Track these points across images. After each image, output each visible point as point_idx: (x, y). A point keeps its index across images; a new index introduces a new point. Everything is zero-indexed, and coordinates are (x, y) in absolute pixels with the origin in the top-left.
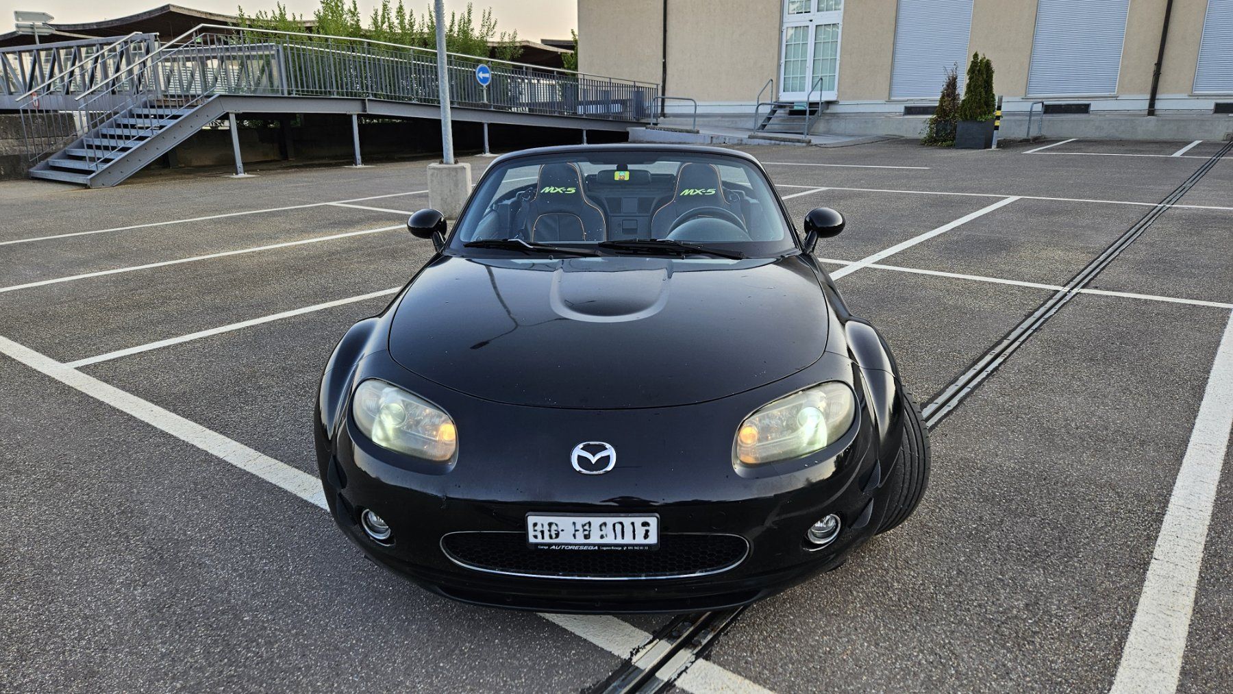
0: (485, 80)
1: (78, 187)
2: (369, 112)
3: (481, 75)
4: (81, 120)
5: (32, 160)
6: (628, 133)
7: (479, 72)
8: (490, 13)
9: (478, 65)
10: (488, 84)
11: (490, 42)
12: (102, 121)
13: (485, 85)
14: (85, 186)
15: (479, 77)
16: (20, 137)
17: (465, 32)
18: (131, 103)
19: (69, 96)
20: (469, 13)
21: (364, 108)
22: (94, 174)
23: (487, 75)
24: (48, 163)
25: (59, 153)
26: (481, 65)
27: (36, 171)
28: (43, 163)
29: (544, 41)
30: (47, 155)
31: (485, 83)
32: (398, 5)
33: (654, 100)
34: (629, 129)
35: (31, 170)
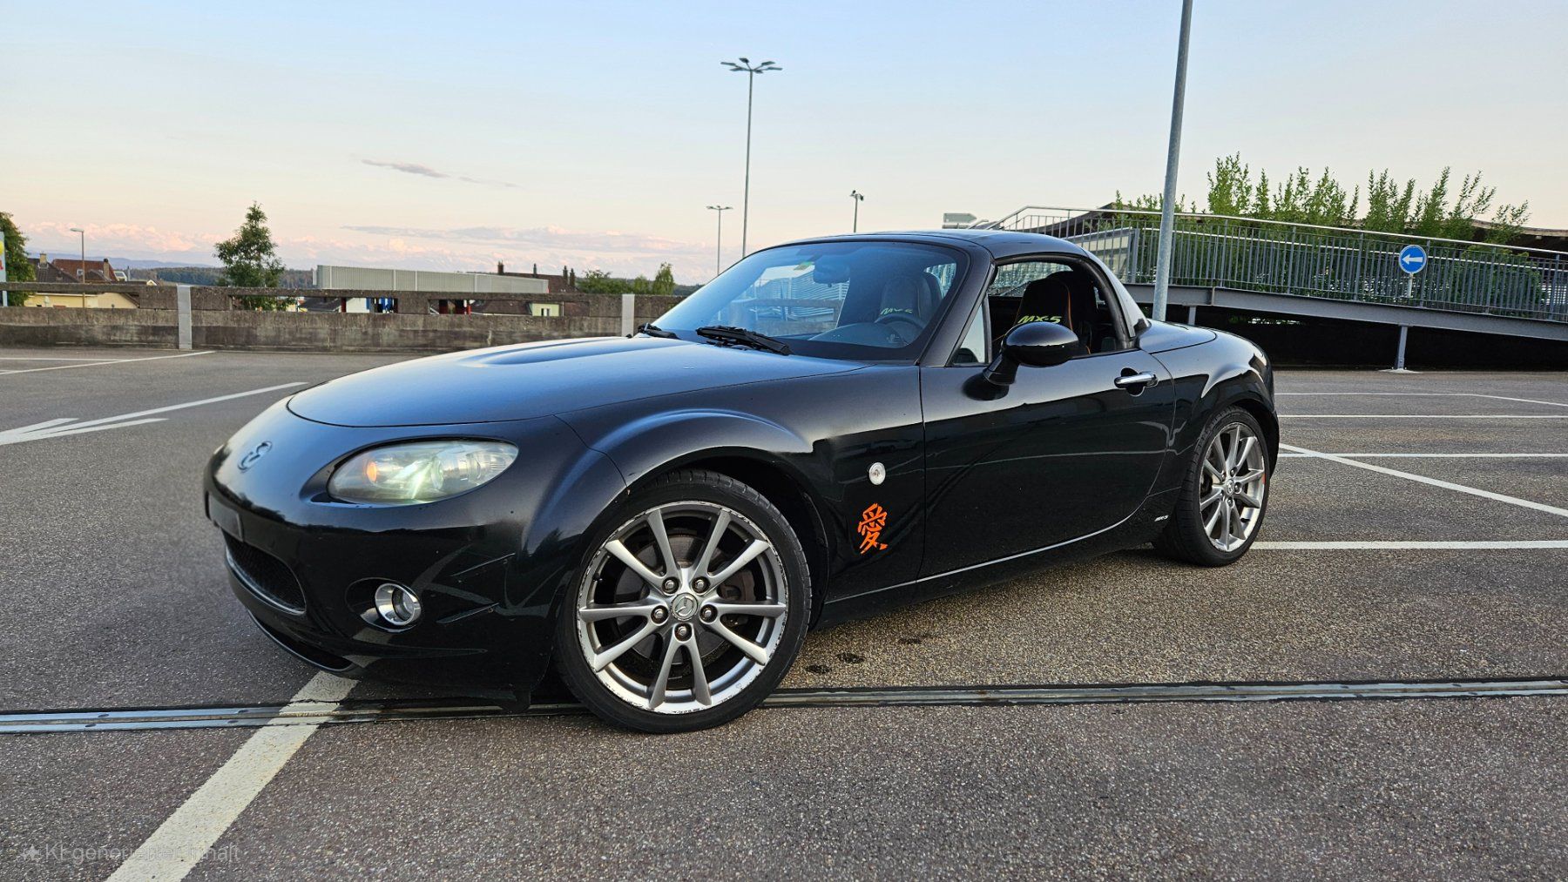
0: (1413, 266)
2: (1215, 304)
3: (1407, 259)
7: (1404, 255)
8: (1478, 179)
9: (1404, 246)
10: (1418, 271)
11: (1477, 222)
13: (1412, 274)
15: (1403, 262)
17: (1433, 208)
20: (1443, 182)
21: (1209, 300)
23: (1419, 260)
26: (1410, 246)
31: (1412, 270)
32: (1322, 176)
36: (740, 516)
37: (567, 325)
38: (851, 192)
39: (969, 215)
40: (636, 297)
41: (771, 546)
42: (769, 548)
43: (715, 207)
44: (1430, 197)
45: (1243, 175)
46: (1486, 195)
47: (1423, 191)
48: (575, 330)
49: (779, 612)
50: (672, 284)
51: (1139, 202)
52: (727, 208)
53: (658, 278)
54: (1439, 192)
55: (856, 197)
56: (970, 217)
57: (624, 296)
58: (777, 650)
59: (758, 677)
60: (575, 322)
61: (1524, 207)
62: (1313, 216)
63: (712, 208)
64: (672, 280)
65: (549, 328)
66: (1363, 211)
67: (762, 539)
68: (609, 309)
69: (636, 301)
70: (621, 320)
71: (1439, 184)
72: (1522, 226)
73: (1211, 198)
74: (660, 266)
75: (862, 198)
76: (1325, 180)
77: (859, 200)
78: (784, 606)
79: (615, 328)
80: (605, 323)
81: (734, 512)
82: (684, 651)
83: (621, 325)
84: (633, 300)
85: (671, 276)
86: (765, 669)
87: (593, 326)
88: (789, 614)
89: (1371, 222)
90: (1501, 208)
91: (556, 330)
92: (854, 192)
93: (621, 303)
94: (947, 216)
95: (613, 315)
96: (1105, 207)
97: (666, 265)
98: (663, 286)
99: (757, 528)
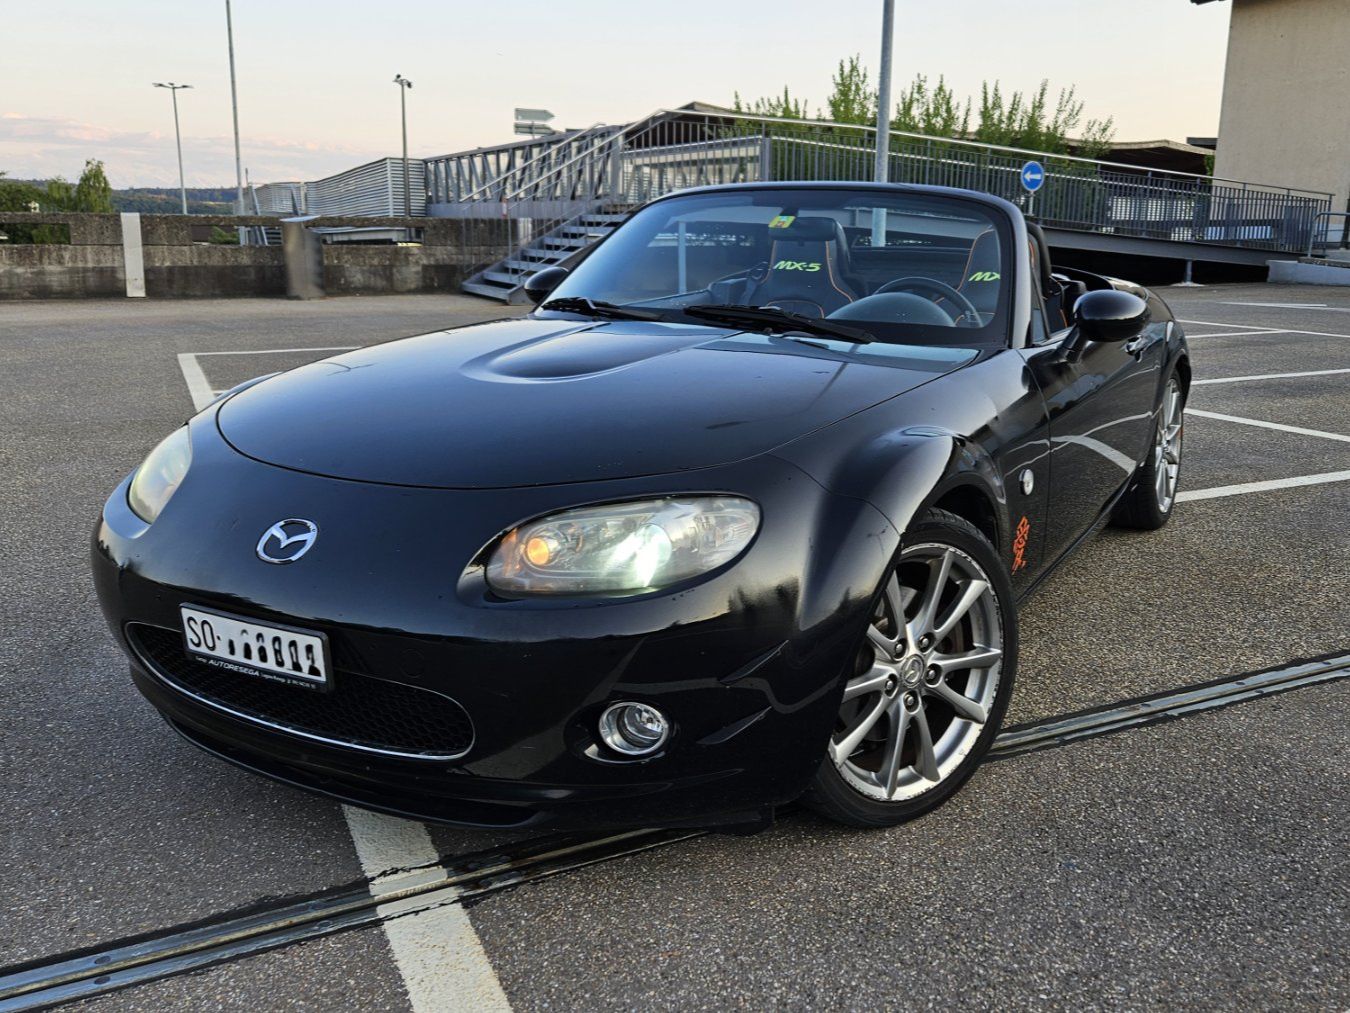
0: (1034, 183)
1: (496, 303)
2: (858, 225)
3: (1029, 176)
4: (525, 226)
5: (466, 271)
6: (1267, 269)
7: (1026, 172)
8: (1071, 93)
9: (1025, 162)
10: (1037, 189)
12: (549, 228)
13: (1032, 191)
14: (504, 302)
15: (1025, 179)
16: (458, 245)
17: (1033, 121)
18: (583, 209)
19: (536, 203)
20: (1042, 95)
21: (853, 221)
22: (515, 289)
23: (1037, 177)
24: (482, 276)
25: (497, 265)
26: (1030, 162)
27: (469, 285)
28: (478, 275)
29: (1191, 141)
30: (485, 266)
31: (1032, 187)
32: (937, 85)
33: (1319, 216)
34: (1270, 262)
35: (465, 283)
36: (964, 555)
37: (37, 256)
38: (394, 77)
39: (545, 112)
40: (141, 217)
41: (989, 585)
42: (987, 588)
43: (165, 84)
44: (1030, 110)
45: (862, 78)
46: (1077, 108)
47: (1027, 105)
48: (50, 264)
49: (993, 660)
50: (106, 189)
51: (758, 106)
52: (184, 87)
53: (85, 179)
54: (1039, 106)
55: (401, 83)
56: (546, 115)
57: (124, 216)
58: (994, 704)
59: (979, 739)
60: (50, 253)
61: (1110, 122)
62: (930, 129)
63: (161, 85)
64: (106, 183)
65: (8, 262)
66: (975, 124)
67: (981, 578)
68: (103, 233)
69: (142, 222)
70: (122, 249)
71: (1038, 97)
72: (1111, 141)
73: (834, 104)
74: (85, 163)
75: (409, 85)
76: (941, 89)
77: (406, 87)
78: (998, 651)
79: (114, 260)
80: (97, 254)
81: (959, 552)
82: (913, 721)
83: (123, 256)
84: (138, 220)
85: (105, 178)
86: (984, 728)
87: (79, 257)
88: (1003, 660)
89: (980, 135)
90: (1089, 123)
91: (19, 265)
92: (399, 76)
93: (120, 226)
94: (519, 112)
95: (108, 242)
96: (688, 107)
97: (95, 163)
98: (92, 191)
99: (977, 567)
